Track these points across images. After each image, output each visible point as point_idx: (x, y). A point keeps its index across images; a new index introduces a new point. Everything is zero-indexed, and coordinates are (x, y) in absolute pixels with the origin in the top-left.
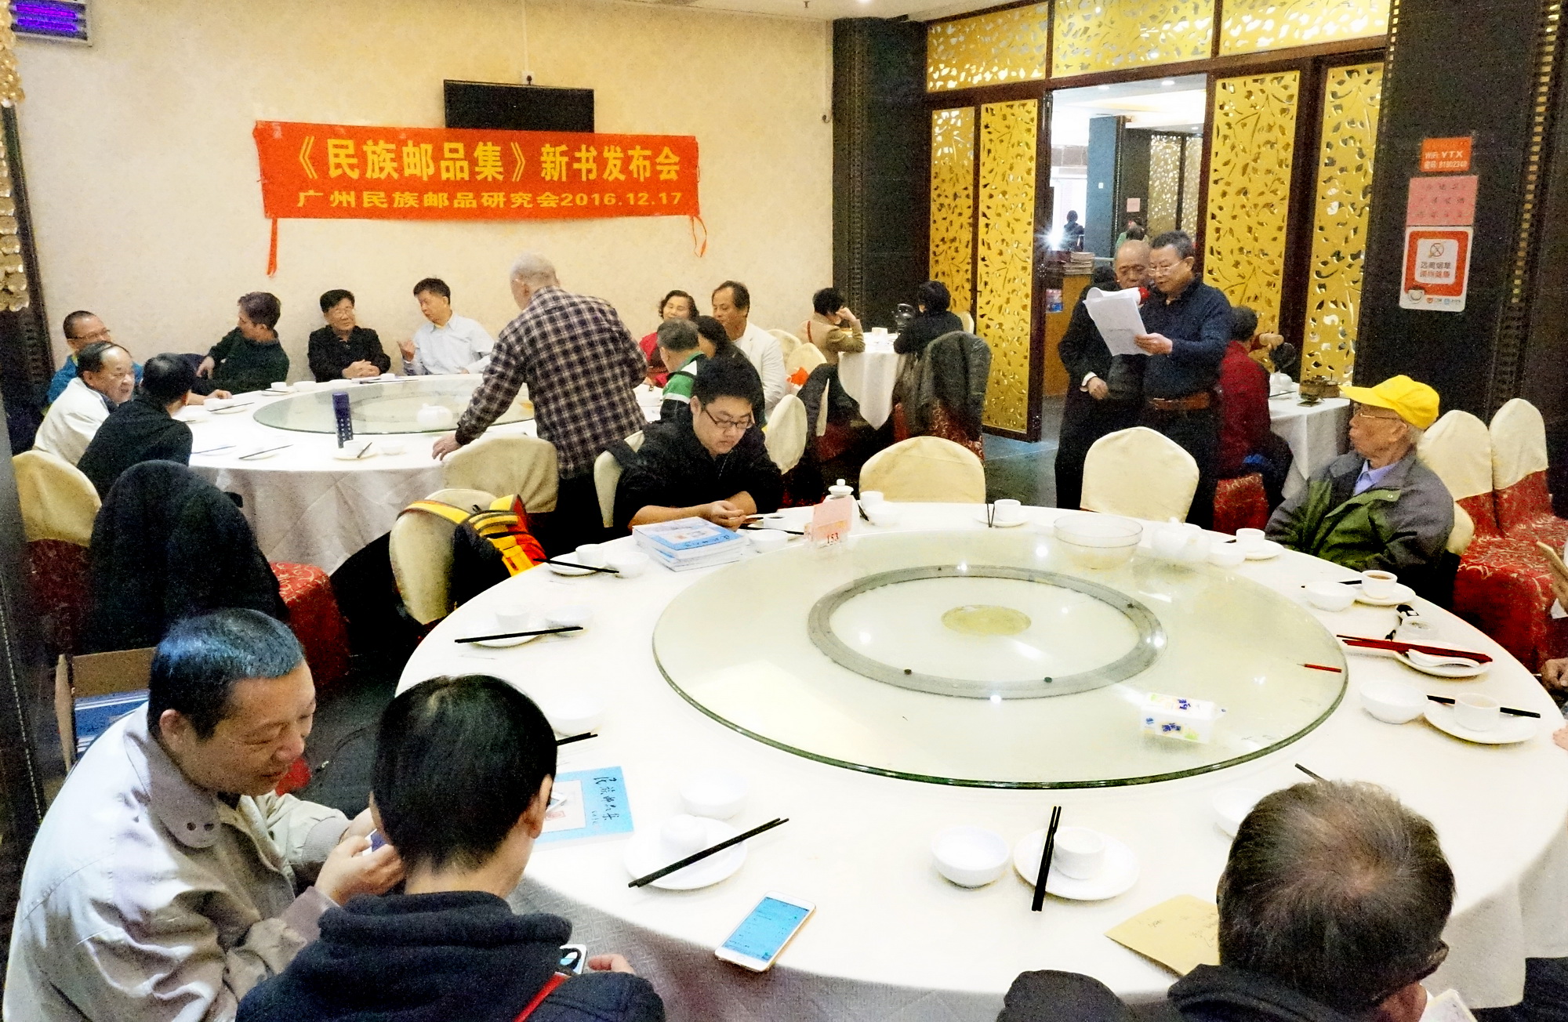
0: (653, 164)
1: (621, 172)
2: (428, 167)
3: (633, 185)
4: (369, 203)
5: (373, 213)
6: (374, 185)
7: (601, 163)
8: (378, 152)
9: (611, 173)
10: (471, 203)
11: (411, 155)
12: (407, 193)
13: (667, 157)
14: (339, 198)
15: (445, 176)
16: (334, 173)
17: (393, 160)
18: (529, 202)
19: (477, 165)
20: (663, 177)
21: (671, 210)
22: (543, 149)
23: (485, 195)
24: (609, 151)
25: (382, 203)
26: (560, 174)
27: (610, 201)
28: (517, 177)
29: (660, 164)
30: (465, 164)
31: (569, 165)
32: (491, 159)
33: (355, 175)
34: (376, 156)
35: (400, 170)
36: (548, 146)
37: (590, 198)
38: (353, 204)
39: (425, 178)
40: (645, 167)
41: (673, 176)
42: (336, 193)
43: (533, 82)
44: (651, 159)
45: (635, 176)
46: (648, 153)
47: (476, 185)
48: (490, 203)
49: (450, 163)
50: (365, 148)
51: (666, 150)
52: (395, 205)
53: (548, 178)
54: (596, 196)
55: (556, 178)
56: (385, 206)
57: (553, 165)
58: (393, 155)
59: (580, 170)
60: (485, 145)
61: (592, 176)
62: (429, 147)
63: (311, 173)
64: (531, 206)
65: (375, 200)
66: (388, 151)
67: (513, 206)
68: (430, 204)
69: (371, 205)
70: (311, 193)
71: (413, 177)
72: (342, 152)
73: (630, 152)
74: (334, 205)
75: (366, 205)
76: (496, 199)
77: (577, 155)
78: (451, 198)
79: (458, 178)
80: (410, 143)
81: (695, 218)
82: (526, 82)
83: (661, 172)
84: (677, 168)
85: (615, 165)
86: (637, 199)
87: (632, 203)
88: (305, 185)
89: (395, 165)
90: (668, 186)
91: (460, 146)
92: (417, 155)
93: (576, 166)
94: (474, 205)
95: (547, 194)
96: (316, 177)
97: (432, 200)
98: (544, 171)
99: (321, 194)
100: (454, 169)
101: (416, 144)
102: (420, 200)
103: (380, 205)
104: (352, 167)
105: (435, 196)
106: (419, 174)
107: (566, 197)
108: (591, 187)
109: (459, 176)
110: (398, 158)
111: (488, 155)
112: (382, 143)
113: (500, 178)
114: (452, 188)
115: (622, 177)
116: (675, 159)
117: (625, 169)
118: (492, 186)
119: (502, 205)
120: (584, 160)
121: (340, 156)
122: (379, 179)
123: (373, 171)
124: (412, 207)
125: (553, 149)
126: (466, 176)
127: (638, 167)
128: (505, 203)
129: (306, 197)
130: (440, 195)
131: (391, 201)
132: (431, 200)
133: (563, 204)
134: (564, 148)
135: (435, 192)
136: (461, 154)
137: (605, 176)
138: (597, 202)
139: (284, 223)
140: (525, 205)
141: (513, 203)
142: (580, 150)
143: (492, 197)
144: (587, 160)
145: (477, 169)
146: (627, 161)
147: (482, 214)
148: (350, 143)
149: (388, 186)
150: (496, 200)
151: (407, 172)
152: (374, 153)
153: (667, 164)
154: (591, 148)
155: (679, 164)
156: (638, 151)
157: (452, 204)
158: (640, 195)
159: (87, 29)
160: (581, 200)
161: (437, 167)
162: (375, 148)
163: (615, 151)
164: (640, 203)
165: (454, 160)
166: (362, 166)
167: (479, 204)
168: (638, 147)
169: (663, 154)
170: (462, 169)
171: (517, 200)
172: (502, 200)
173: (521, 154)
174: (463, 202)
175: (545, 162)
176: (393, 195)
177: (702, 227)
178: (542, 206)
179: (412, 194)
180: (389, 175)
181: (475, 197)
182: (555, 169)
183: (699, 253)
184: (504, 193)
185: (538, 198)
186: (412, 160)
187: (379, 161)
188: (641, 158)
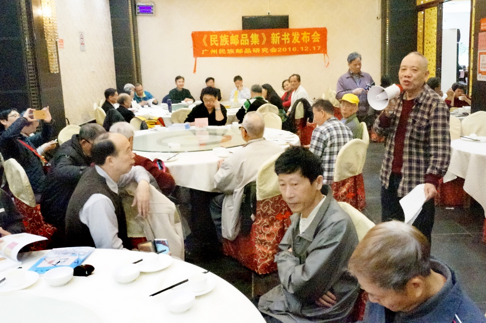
0: (311, 37)
2: (237, 41)
3: (303, 44)
5: (222, 55)
6: (222, 47)
7: (291, 38)
9: (295, 41)
10: (249, 52)
12: (231, 49)
13: (316, 34)
15: (242, 44)
16: (212, 44)
17: (227, 40)
19: (251, 40)
20: (314, 41)
21: (317, 52)
22: (272, 35)
23: (254, 49)
24: (294, 34)
26: (277, 42)
27: (294, 50)
29: (313, 37)
30: (248, 40)
31: (280, 39)
33: (217, 45)
34: (223, 39)
35: (229, 43)
36: (273, 33)
37: (287, 49)
38: (217, 53)
39: (236, 45)
40: (307, 38)
41: (318, 41)
42: (212, 50)
43: (270, 14)
44: (310, 36)
45: (304, 41)
46: (309, 34)
47: (251, 47)
48: (255, 52)
49: (243, 40)
50: (220, 37)
51: (316, 32)
53: (273, 43)
54: (290, 48)
55: (276, 43)
56: (225, 53)
59: (284, 40)
60: (254, 34)
61: (288, 42)
62: (237, 36)
63: (206, 45)
64: (268, 52)
65: (222, 51)
66: (227, 37)
67: (262, 52)
68: (238, 52)
72: (214, 38)
73: (302, 34)
74: (212, 53)
75: (220, 53)
76: (257, 50)
77: (283, 36)
78: (244, 50)
80: (233, 35)
81: (326, 55)
82: (268, 15)
83: (313, 40)
84: (319, 38)
85: (296, 38)
86: (304, 49)
87: (302, 50)
88: (204, 48)
90: (316, 44)
91: (246, 35)
92: (234, 38)
93: (283, 39)
94: (251, 52)
95: (273, 48)
97: (239, 51)
98: (272, 41)
100: (245, 41)
101: (234, 35)
102: (235, 51)
104: (216, 42)
106: (234, 44)
107: (280, 49)
108: (287, 46)
109: (246, 44)
110: (229, 39)
111: (255, 37)
112: (225, 35)
113: (258, 44)
114: (244, 47)
115: (299, 42)
116: (318, 35)
117: (300, 39)
118: (256, 46)
119: (259, 52)
120: (285, 37)
121: (213, 40)
122: (223, 45)
123: (222, 43)
124: (232, 53)
125: (275, 34)
126: (248, 44)
127: (305, 39)
129: (204, 51)
130: (241, 49)
131: (227, 52)
133: (279, 51)
134: (279, 34)
135: (239, 49)
136: (247, 37)
137: (293, 42)
138: (290, 50)
139: (199, 59)
140: (266, 52)
142: (284, 34)
144: (286, 37)
145: (251, 41)
146: (301, 37)
147: (253, 55)
148: (216, 36)
149: (226, 48)
151: (231, 43)
153: (315, 37)
154: (288, 33)
155: (320, 36)
156: (305, 34)
157: (244, 52)
158: (305, 47)
159: (153, 11)
160: (285, 50)
161: (240, 41)
162: (223, 37)
163: (297, 34)
164: (305, 50)
165: (244, 39)
166: (219, 42)
167: (252, 52)
168: (305, 32)
169: (314, 34)
170: (247, 42)
171: (264, 50)
172: (259, 50)
173: (265, 36)
174: (247, 51)
175: (272, 38)
176: (227, 50)
177: (327, 58)
178: (271, 52)
179: (233, 50)
180: (226, 44)
181: (251, 50)
182: (276, 40)
183: (326, 66)
184: (259, 48)
185: (270, 50)
186: (233, 40)
187: (224, 41)
188: (306, 36)
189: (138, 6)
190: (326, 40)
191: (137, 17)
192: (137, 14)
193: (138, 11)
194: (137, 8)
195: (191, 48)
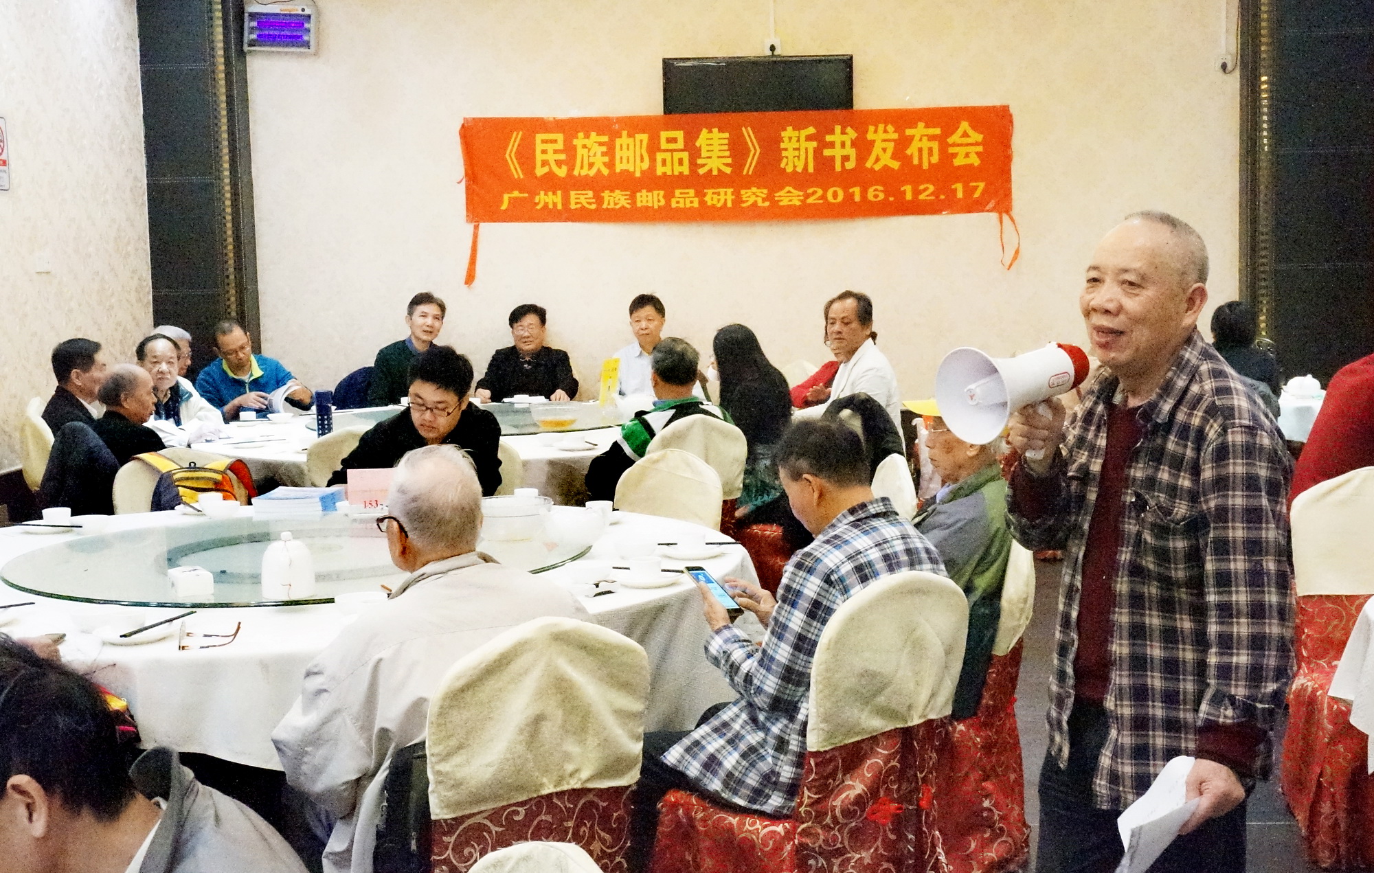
0: (944, 146)
1: (894, 157)
2: (642, 159)
3: (912, 173)
4: (577, 203)
5: (582, 215)
6: (583, 183)
7: (863, 147)
8: (589, 146)
9: (877, 160)
10: (691, 202)
11: (625, 147)
12: (617, 192)
13: (965, 135)
14: (546, 199)
15: (660, 170)
16: (540, 171)
17: (604, 154)
18: (764, 200)
19: (700, 157)
20: (958, 162)
21: (971, 206)
22: (783, 134)
23: (710, 192)
24: (876, 131)
25: (590, 203)
26: (806, 164)
27: (876, 196)
28: (750, 166)
29: (954, 145)
30: (685, 156)
31: (818, 152)
32: (716, 148)
33: (562, 172)
34: (587, 150)
35: (610, 165)
36: (790, 129)
37: (846, 191)
38: (560, 207)
39: (638, 174)
40: (930, 150)
41: (975, 161)
42: (542, 193)
43: (776, 53)
44: (942, 140)
45: (916, 162)
46: (937, 131)
47: (699, 181)
48: (715, 202)
49: (667, 156)
50: (575, 142)
51: (965, 126)
52: (605, 206)
53: (789, 169)
54: (856, 190)
55: (799, 169)
56: (594, 207)
57: (796, 153)
58: (604, 149)
59: (833, 158)
60: (710, 132)
61: (850, 165)
62: (644, 137)
63: (517, 172)
64: (767, 204)
65: (583, 200)
66: (601, 144)
67: (744, 205)
68: (644, 204)
69: (579, 206)
70: (516, 194)
71: (625, 172)
72: (550, 147)
73: (909, 132)
74: (539, 207)
75: (573, 206)
76: (725, 196)
77: (829, 138)
78: (669, 196)
79: (676, 173)
80: (625, 133)
81: (1005, 217)
82: (770, 53)
83: (954, 155)
84: (980, 149)
85: (884, 150)
86: (916, 193)
87: (909, 197)
88: (511, 184)
89: (606, 159)
90: (967, 174)
91: (679, 135)
92: (631, 147)
93: (827, 152)
94: (696, 204)
95: (788, 188)
96: (522, 176)
97: (647, 199)
98: (785, 160)
99: (526, 195)
100: (673, 162)
101: (631, 135)
102: (633, 198)
103: (587, 206)
104: (559, 163)
105: (650, 194)
106: (631, 169)
107: (814, 193)
108: (848, 179)
109: (677, 170)
110: (610, 151)
111: (714, 145)
112: (593, 134)
113: (728, 170)
114: (669, 184)
115: (895, 165)
116: (978, 137)
117: (900, 154)
118: (717, 180)
119: (729, 204)
120: (838, 145)
121: (547, 152)
122: (587, 176)
123: (582, 167)
124: (623, 208)
125: (796, 133)
126: (686, 170)
127: (920, 150)
128: (733, 201)
129: (510, 199)
130: (656, 193)
131: (599, 200)
132: (644, 199)
133: (810, 200)
134: (811, 130)
135: (650, 189)
136: (680, 144)
137: (869, 164)
138: (857, 198)
139: (485, 227)
140: (760, 203)
141: (744, 202)
142: (832, 132)
143: (719, 194)
144: (843, 145)
145: (699, 161)
146: (902, 144)
147: (705, 214)
148: (560, 137)
149: (597, 185)
150: (722, 197)
151: (619, 167)
152: (584, 146)
153: (964, 145)
154: (849, 130)
155: (983, 143)
156: (919, 130)
157: (668, 204)
158: (922, 187)
159: (311, 38)
160: (835, 195)
161: (653, 160)
162: (586, 142)
163: (885, 131)
164: (922, 197)
165: (672, 151)
166: (570, 162)
167: (702, 203)
168: (921, 125)
169: (960, 132)
170: (681, 162)
171: (749, 197)
172: (730, 198)
173: (754, 141)
174: (682, 201)
175: (786, 149)
176: (602, 194)
177: (1013, 228)
178: (781, 204)
179: (624, 193)
180: (599, 171)
181: (697, 195)
182: (798, 157)
183: (1007, 264)
184: (732, 190)
185: (777, 195)
186: (625, 153)
187: (589, 156)
188: (925, 139)
189: (253, 16)
190: (1008, 158)
191: (248, 58)
192: (246, 48)
193: (248, 36)
194: (249, 24)
195: (459, 183)
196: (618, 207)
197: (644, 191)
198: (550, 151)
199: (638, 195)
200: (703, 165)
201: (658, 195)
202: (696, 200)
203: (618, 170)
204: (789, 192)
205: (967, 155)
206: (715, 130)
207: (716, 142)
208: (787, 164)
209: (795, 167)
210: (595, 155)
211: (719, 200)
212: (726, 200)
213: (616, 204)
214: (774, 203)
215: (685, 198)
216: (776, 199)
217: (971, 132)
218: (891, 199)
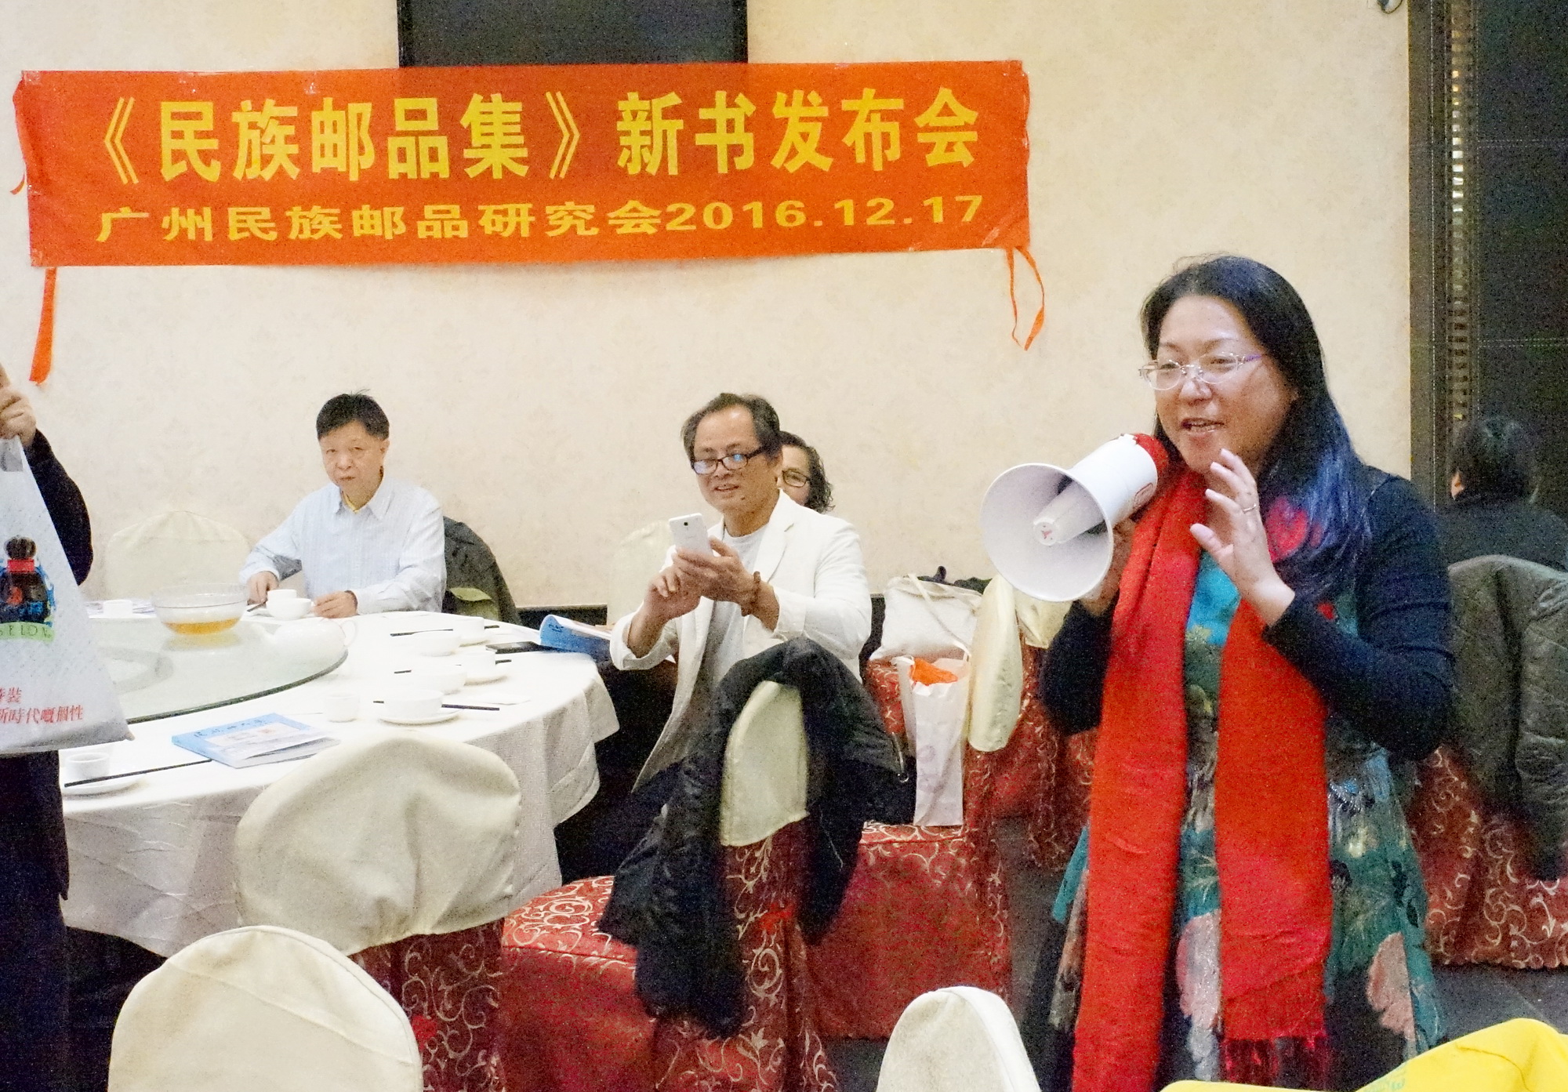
0: (909, 130)
1: (821, 149)
2: (361, 149)
3: (853, 177)
4: (240, 230)
5: (251, 253)
6: (252, 193)
7: (766, 130)
8: (261, 125)
9: (793, 153)
10: (455, 228)
11: (328, 129)
12: (316, 209)
13: (946, 111)
14: (182, 221)
15: (395, 169)
16: (170, 171)
17: (289, 140)
18: (589, 225)
19: (469, 145)
20: (933, 159)
21: (958, 237)
22: (622, 105)
23: (488, 209)
24: (788, 103)
25: (265, 231)
26: (664, 159)
27: (791, 218)
28: (561, 165)
29: (928, 129)
30: (441, 143)
31: (684, 139)
32: (498, 129)
33: (211, 173)
34: (257, 132)
35: (302, 160)
36: (633, 96)
38: (208, 237)
39: (354, 177)
40: (886, 137)
41: (965, 157)
42: (175, 211)
44: (905, 121)
45: (861, 158)
46: (897, 104)
47: (467, 189)
48: (499, 228)
49: (408, 143)
50: (236, 117)
51: (945, 95)
52: (293, 235)
53: (634, 169)
54: (756, 208)
55: (652, 169)
56: (273, 236)
57: (646, 140)
58: (290, 130)
59: (713, 149)
60: (487, 99)
61: (745, 162)
62: (366, 109)
63: (126, 172)
64: (594, 231)
65: (251, 222)
66: (284, 121)
67: (551, 234)
68: (367, 231)
69: (246, 234)
70: (126, 213)
71: (329, 173)
72: (189, 127)
73: (847, 105)
74: (170, 237)
75: (234, 236)
76: (517, 218)
77: (704, 114)
78: (412, 217)
79: (425, 175)
80: (328, 102)
81: (1018, 256)
83: (929, 147)
84: (972, 136)
85: (805, 136)
86: (862, 212)
87: (849, 219)
88: (117, 196)
89: (294, 149)
90: (952, 179)
91: (430, 104)
92: (341, 127)
93: (702, 139)
94: (463, 233)
95: (632, 204)
96: (136, 181)
97: (368, 221)
98: (625, 154)
99: (145, 215)
100: (419, 155)
101: (340, 105)
102: (345, 221)
103: (263, 235)
104: (206, 157)
105: (377, 213)
106: (342, 169)
107: (681, 211)
108: (739, 188)
109: (428, 168)
110: (302, 135)
111: (494, 121)
112: (269, 103)
113: (522, 171)
114: (413, 195)
115: (824, 163)
116: (968, 116)
117: (832, 143)
118: (504, 189)
119: (525, 232)
120: (721, 126)
121: (184, 135)
122: (259, 180)
123: (249, 164)
124: (328, 238)
125: (646, 104)
126: (443, 169)
127: (868, 137)
128: (531, 227)
129: (114, 222)
130: (387, 210)
131: (282, 223)
132: (367, 223)
133: (672, 226)
134: (672, 99)
135: (377, 204)
136: (432, 123)
137: (777, 161)
138: (758, 222)
139: (67, 274)
140: (581, 231)
141: (552, 228)
142: (711, 102)
143: (505, 213)
144: (730, 126)
145: (468, 154)
146: (837, 124)
147: (480, 251)
148: (207, 108)
149: (277, 196)
150: (512, 220)
151: (318, 164)
152: (253, 126)
153: (945, 129)
154: (741, 99)
155: (978, 127)
156: (868, 101)
157: (412, 231)
158: (872, 203)
160: (718, 216)
161: (381, 153)
162: (255, 117)
163: (806, 103)
164: (872, 221)
165: (417, 134)
166: (227, 153)
167: (476, 229)
168: (869, 93)
169: (937, 106)
170: (433, 155)
171: (561, 218)
172: (526, 220)
173: (569, 116)
174: (437, 225)
175: (627, 133)
176: (288, 213)
177: (1033, 277)
178: (619, 231)
179: (327, 211)
180: (281, 172)
181: (464, 215)
182: (651, 147)
183: (1023, 339)
184: (530, 206)
185: (612, 215)
186: (329, 138)
187: (262, 144)
188: (876, 117)
190: (1022, 154)
195: (15, 192)
196: (316, 237)
197: (366, 208)
198: (189, 134)
199: (355, 214)
200: (476, 161)
201: (393, 214)
202: (464, 225)
203: (316, 168)
204: (635, 210)
205: (950, 147)
206: (497, 97)
207: (497, 118)
208: (629, 160)
209: (644, 165)
210: (273, 141)
211: (506, 225)
212: (518, 224)
213: (314, 231)
214: (609, 231)
215: (442, 221)
216: (611, 222)
217: (955, 105)
218: (818, 223)
